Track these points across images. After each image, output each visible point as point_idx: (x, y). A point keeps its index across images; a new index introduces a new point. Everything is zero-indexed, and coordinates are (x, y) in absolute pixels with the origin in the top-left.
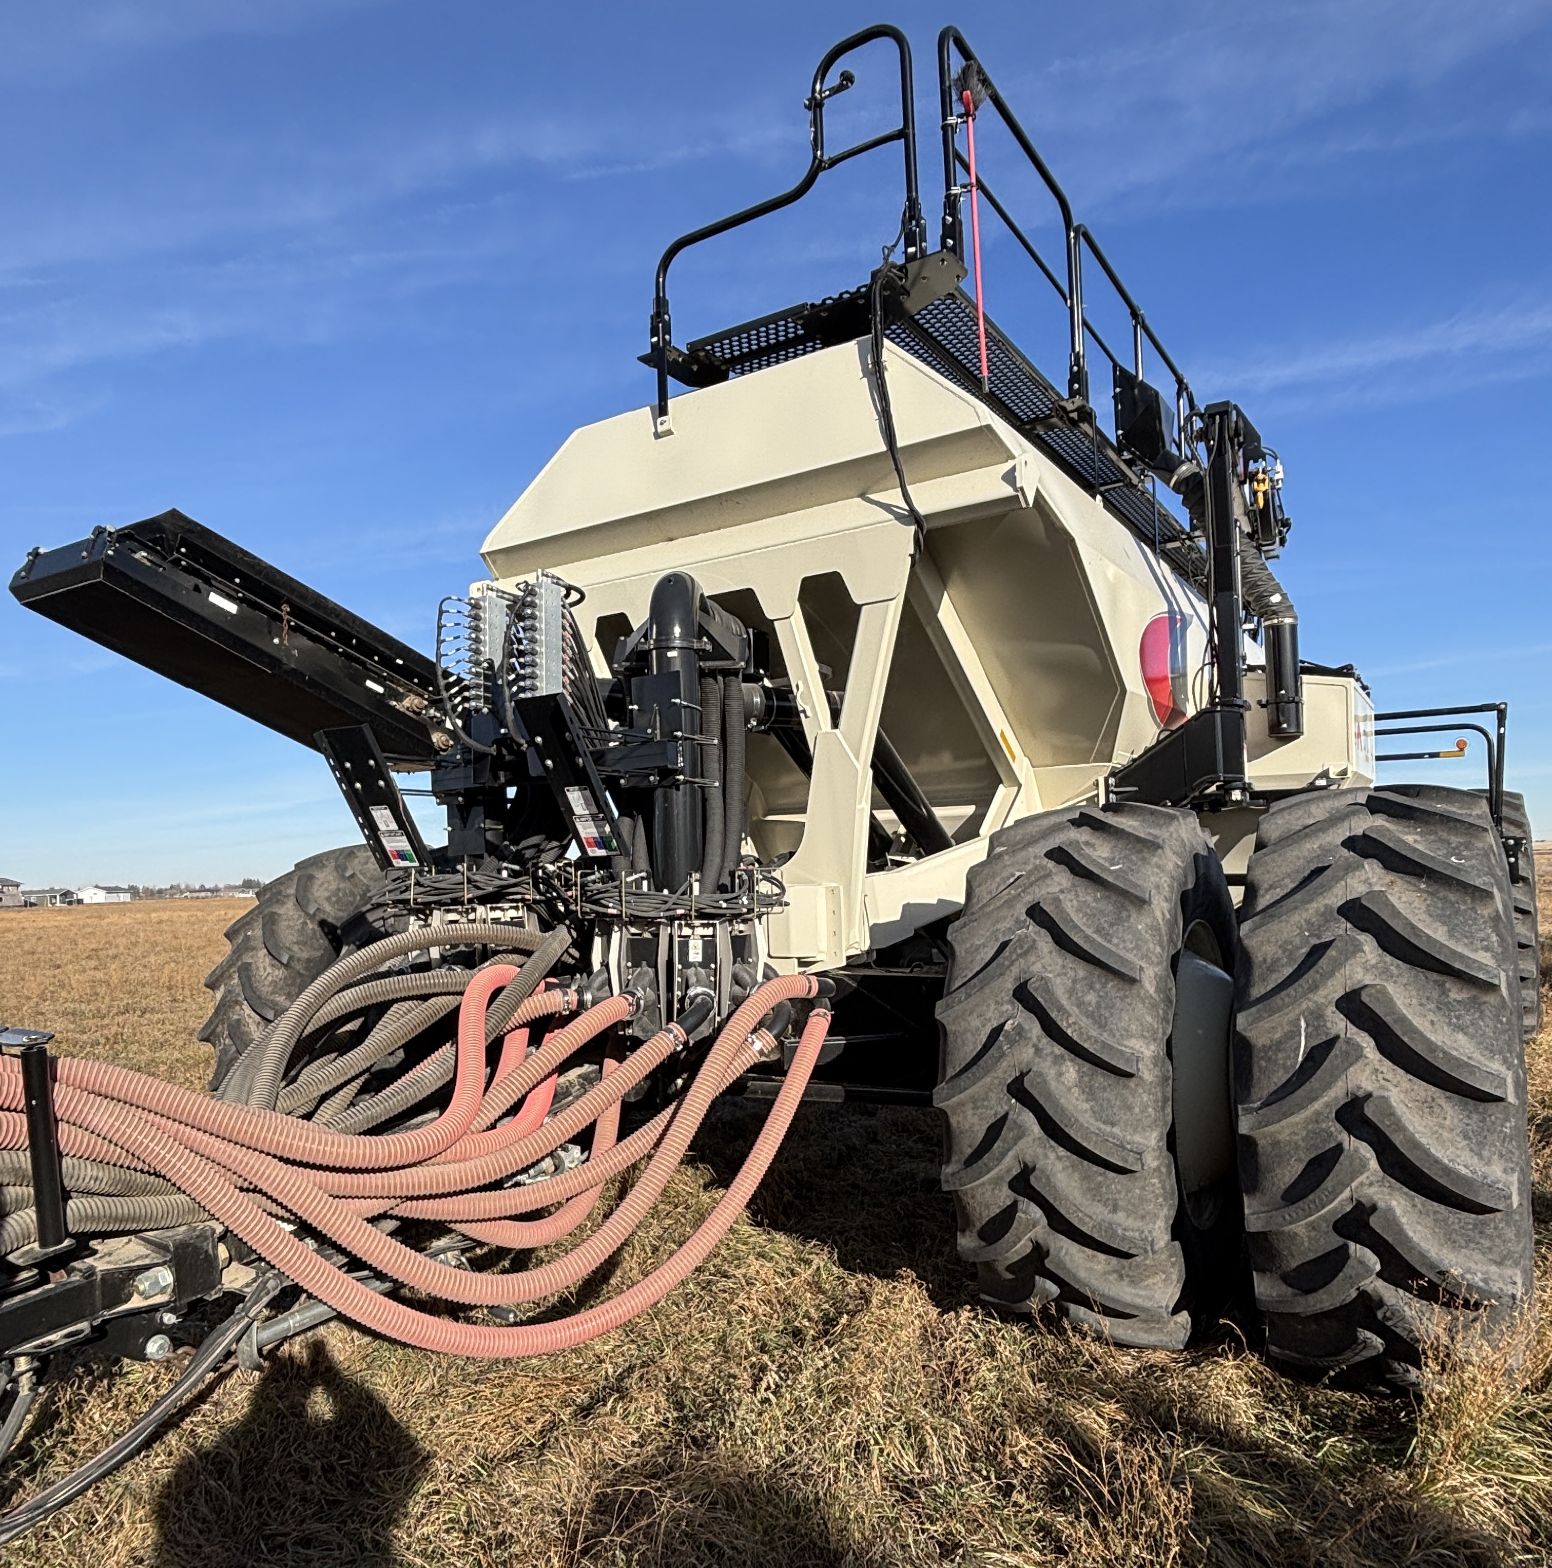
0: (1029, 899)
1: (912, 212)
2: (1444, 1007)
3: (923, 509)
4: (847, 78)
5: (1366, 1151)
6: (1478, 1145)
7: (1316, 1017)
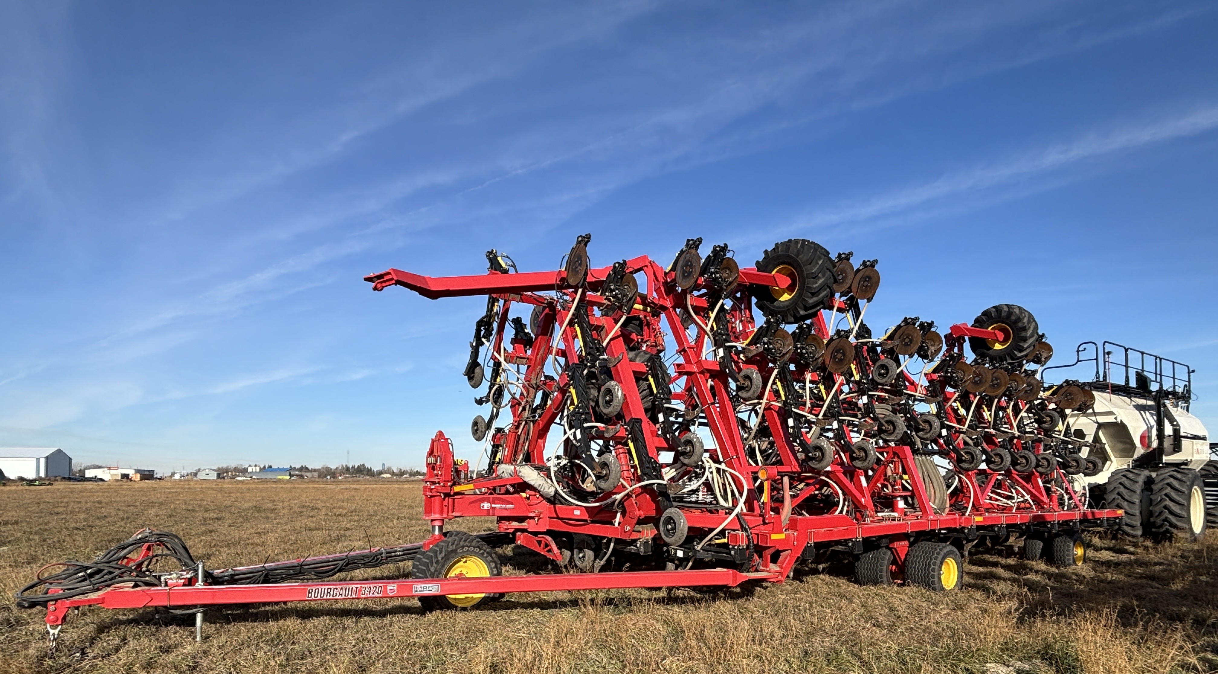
0: (1119, 481)
1: (1097, 372)
2: (1178, 495)
3: (1099, 421)
4: (1085, 349)
5: (1167, 511)
6: (1181, 510)
7: (1161, 496)
